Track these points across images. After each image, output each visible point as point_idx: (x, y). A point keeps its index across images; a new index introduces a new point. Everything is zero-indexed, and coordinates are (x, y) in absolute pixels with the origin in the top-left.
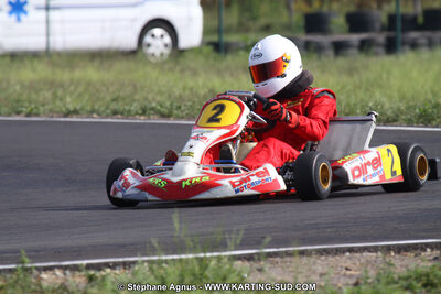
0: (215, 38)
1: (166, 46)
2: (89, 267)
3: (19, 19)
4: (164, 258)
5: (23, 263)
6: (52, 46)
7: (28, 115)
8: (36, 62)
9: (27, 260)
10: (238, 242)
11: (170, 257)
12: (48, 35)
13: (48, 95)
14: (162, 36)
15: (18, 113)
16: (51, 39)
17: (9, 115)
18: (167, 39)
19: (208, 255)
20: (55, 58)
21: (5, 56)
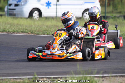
0: (104, 15)
2: (54, 78)
3: (49, 8)
6: (57, 16)
7: (47, 35)
8: (52, 20)
9: (36, 75)
11: (76, 76)
12: (56, 12)
13: (54, 29)
15: (44, 34)
17: (42, 34)
19: (87, 76)
20: (58, 19)
21: (44, 18)
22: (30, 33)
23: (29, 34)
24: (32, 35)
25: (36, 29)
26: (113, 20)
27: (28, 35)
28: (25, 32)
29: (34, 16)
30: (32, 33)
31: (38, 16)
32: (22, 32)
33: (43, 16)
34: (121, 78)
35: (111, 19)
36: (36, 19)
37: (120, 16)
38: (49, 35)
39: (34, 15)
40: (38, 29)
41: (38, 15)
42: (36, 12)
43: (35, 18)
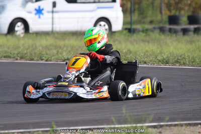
0: (129, 26)
1: (106, 30)
4: (117, 126)
5: (53, 127)
6: (54, 29)
7: (46, 61)
9: (54, 126)
10: (151, 120)
11: (120, 126)
12: (53, 24)
13: (55, 51)
14: (104, 25)
15: (42, 60)
16: (54, 26)
17: (38, 60)
18: (107, 27)
20: (56, 35)
21: (33, 33)
22: (19, 58)
23: (17, 59)
24: (23, 61)
25: (25, 52)
26: (144, 34)
27: (16, 61)
28: (9, 57)
29: (17, 31)
30: (22, 58)
31: (23, 31)
32: (5, 57)
33: (30, 31)
34: (188, 127)
35: (141, 33)
36: (19, 35)
37: (154, 28)
38: (51, 61)
39: (16, 29)
40: (28, 51)
41: (23, 29)
42: (19, 24)
43: (18, 33)
